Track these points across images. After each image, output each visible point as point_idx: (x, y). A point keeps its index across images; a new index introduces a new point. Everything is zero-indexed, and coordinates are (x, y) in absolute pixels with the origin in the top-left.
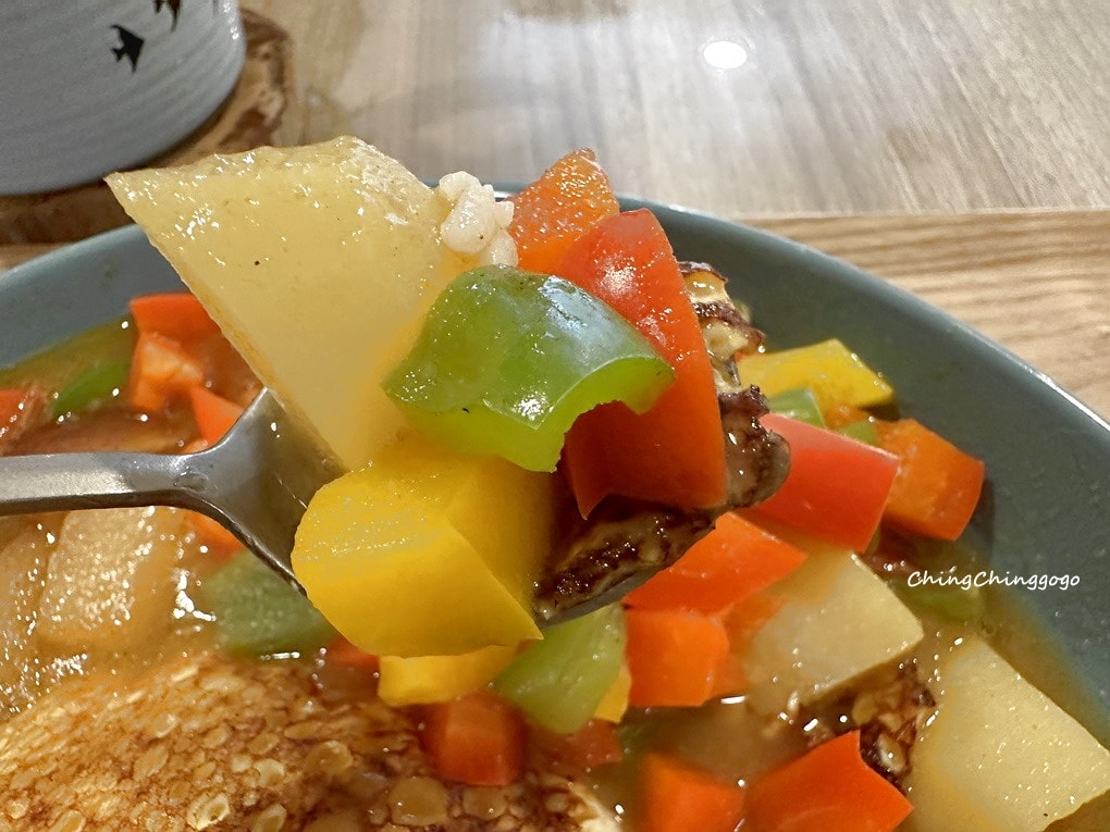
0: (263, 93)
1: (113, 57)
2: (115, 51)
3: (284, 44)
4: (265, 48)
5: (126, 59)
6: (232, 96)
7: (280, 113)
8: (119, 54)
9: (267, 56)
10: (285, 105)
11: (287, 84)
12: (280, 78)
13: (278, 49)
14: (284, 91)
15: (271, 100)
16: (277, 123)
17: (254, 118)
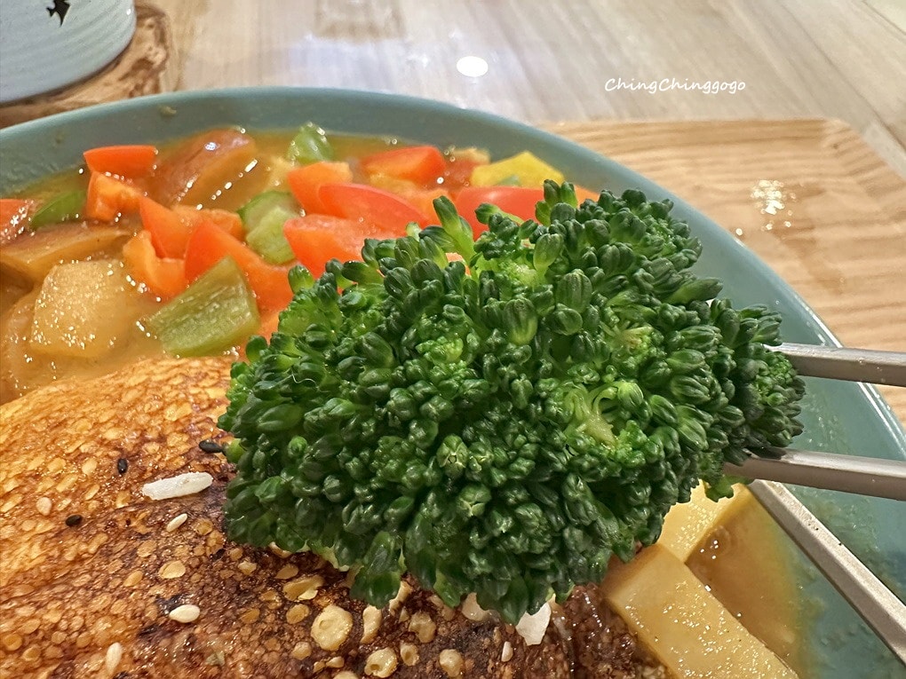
0: (150, 49)
1: (48, 13)
2: (48, 9)
3: (164, 19)
4: (149, 21)
5: (56, 15)
6: (126, 49)
7: (164, 62)
8: (51, 12)
9: (151, 26)
10: (167, 56)
11: (168, 44)
12: (162, 39)
13: (159, 23)
14: (166, 48)
15: (156, 54)
16: (162, 67)
17: (144, 63)
